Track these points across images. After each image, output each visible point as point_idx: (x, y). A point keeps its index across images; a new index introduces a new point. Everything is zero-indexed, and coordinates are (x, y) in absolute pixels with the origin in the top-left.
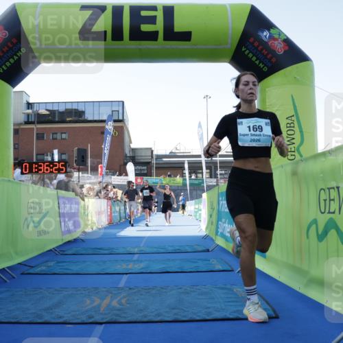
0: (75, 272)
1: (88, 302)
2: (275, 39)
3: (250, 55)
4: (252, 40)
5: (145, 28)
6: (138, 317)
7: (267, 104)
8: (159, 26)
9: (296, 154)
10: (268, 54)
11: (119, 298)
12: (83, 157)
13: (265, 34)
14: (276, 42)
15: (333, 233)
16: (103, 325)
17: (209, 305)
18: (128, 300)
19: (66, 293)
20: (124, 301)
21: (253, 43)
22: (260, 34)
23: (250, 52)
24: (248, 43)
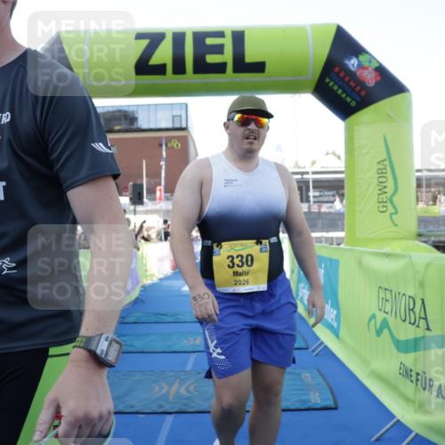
0: (139, 350)
1: (157, 388)
2: (365, 68)
3: (335, 88)
4: (337, 69)
5: (211, 59)
7: (356, 145)
8: (228, 57)
10: (356, 86)
12: (140, 194)
13: (352, 61)
14: (366, 72)
16: (173, 415)
18: (195, 387)
19: (134, 378)
20: (191, 388)
21: (338, 74)
22: (347, 62)
23: (335, 84)
24: (332, 74)
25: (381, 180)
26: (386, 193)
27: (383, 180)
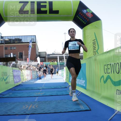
0: (19, 97)
1: (24, 107)
2: (88, 13)
3: (80, 18)
4: (80, 13)
5: (42, 9)
6: (42, 112)
7: (86, 35)
8: (47, 9)
9: (96, 53)
10: (86, 18)
11: (35, 105)
12: (21, 55)
13: (85, 11)
14: (89, 14)
15: (109, 80)
16: (29, 115)
17: (67, 107)
18: (38, 106)
19: (16, 104)
20: (37, 106)
21: (80, 14)
22: (83, 11)
23: (80, 17)
24: (79, 14)
25: (94, 45)
26: (95, 49)
27: (95, 45)
